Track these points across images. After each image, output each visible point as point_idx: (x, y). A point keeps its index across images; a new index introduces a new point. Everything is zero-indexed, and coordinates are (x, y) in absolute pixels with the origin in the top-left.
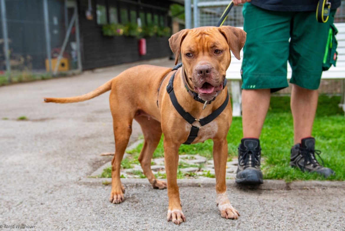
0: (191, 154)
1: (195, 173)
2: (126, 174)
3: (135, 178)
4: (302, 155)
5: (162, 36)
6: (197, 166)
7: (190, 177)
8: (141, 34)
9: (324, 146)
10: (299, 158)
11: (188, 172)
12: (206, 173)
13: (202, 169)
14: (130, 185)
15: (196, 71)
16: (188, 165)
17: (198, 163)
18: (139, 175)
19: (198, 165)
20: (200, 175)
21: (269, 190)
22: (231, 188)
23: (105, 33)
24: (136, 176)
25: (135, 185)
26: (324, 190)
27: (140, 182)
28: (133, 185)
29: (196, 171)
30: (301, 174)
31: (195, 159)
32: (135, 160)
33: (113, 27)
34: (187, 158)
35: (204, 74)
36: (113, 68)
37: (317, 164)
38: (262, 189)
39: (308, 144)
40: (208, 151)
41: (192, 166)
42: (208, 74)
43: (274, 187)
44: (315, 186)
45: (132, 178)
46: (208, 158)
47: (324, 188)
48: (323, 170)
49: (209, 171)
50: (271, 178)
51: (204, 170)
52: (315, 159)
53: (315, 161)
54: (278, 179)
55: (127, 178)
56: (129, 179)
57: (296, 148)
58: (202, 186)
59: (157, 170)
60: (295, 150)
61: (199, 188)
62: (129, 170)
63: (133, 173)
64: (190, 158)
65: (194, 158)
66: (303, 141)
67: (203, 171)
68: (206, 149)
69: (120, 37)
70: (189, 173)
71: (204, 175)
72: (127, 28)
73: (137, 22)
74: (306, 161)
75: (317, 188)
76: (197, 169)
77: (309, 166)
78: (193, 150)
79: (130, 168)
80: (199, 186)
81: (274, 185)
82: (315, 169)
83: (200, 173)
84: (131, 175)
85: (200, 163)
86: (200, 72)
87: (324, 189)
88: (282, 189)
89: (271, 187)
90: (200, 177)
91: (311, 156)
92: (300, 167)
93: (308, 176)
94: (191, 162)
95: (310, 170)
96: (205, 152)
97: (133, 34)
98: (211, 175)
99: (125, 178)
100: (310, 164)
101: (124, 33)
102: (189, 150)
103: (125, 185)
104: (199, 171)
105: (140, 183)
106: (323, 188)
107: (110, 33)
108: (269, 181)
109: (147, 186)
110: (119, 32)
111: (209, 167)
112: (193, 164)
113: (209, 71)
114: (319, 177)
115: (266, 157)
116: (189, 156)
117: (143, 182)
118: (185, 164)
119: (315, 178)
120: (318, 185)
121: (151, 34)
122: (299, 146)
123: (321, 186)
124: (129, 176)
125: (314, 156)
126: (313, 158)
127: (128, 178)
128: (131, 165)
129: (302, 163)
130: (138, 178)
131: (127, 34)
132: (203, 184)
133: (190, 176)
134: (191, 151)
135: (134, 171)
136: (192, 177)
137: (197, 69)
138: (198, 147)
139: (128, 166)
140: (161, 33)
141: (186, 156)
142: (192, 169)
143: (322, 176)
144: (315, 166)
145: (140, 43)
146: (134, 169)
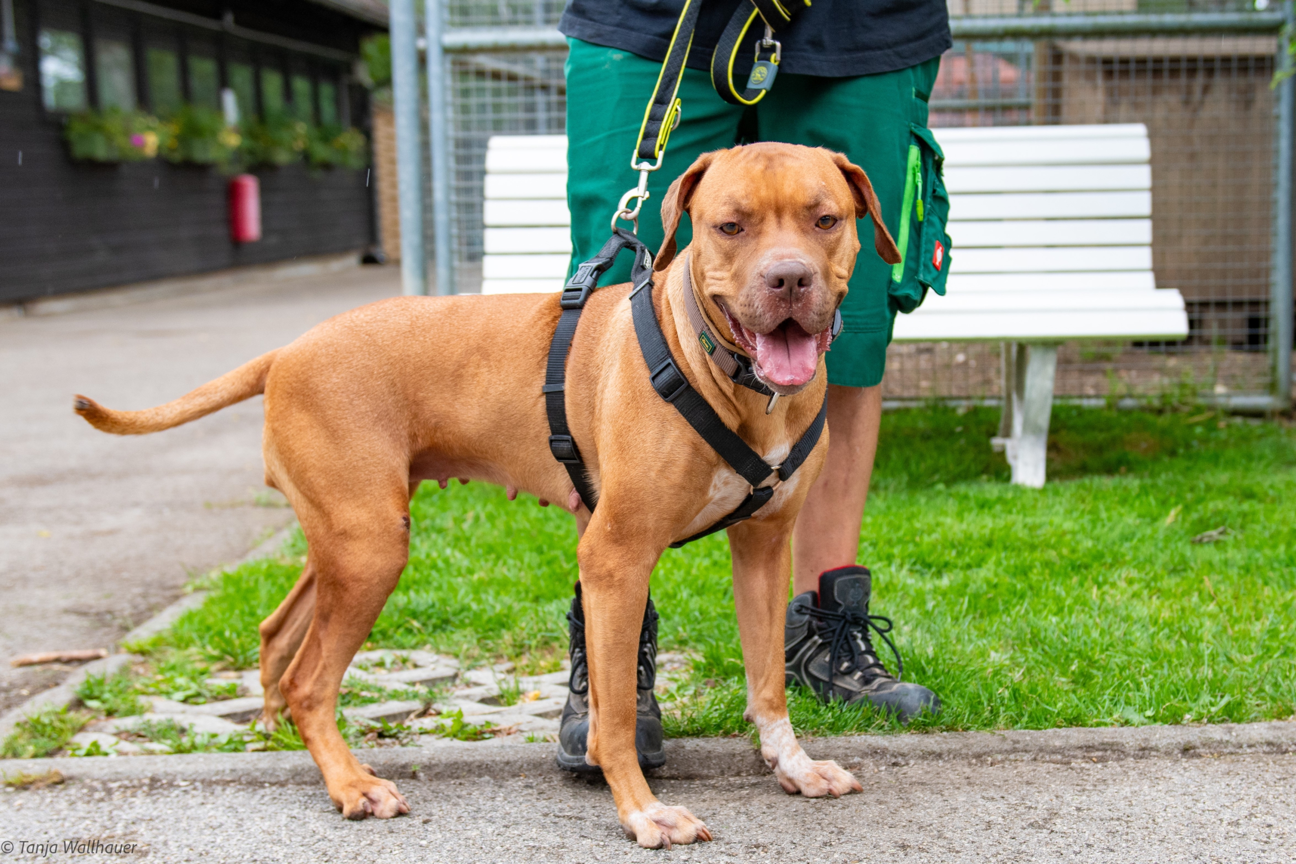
0: (402, 647)
1: (407, 723)
2: (114, 739)
3: (151, 753)
4: (820, 636)
5: (327, 166)
6: (416, 696)
7: (381, 741)
8: (238, 154)
9: (919, 599)
10: (809, 649)
11: (377, 719)
12: (448, 723)
13: (436, 706)
14: (126, 783)
15: (761, 280)
16: (380, 690)
17: (422, 682)
18: (169, 742)
19: (423, 690)
20: (424, 732)
21: (690, 777)
22: (540, 779)
23: (80, 150)
24: (155, 746)
25: (147, 781)
26: (896, 769)
27: (169, 770)
28: (136, 782)
29: (412, 716)
30: (816, 712)
31: (416, 666)
32: (160, 677)
33: (114, 125)
34: (381, 664)
35: (791, 290)
36: (116, 298)
37: (878, 671)
38: (660, 778)
39: (843, 593)
40: (468, 631)
41: (395, 696)
42: (802, 290)
43: (709, 767)
44: (864, 755)
45: (135, 754)
46: (468, 663)
47: (897, 760)
48: (896, 694)
49: (461, 714)
50: (698, 733)
51: (445, 710)
52: (870, 651)
53: (871, 660)
54: (726, 734)
55: (113, 756)
56: (122, 758)
57: (800, 610)
58: (421, 775)
59: (252, 716)
60: (797, 617)
61: (413, 782)
62: (129, 723)
63: (143, 733)
64: (394, 663)
65: (409, 665)
66: (826, 580)
67: (439, 713)
68: (463, 625)
69: (145, 164)
70: (378, 725)
71: (439, 730)
72: (173, 129)
73: (219, 107)
74: (836, 660)
75: (869, 762)
76: (418, 705)
77: (848, 678)
78: (410, 631)
79: (132, 711)
80: (414, 776)
81: (709, 756)
82: (866, 690)
83: (428, 723)
84: (132, 742)
85: (431, 682)
86: (776, 283)
87: (895, 764)
88: (738, 774)
89: (696, 769)
90: (424, 738)
91: (855, 638)
92: (815, 681)
93: (839, 719)
94: (395, 680)
95: (848, 695)
96: (457, 636)
97: (203, 153)
98: (470, 729)
99: (106, 754)
100: (849, 672)
101: (160, 148)
102: (390, 632)
103: (104, 783)
104: (424, 714)
105: (167, 774)
106: (894, 760)
107: (101, 151)
108: (690, 744)
109: (198, 784)
110: (141, 143)
111: (467, 697)
112: (403, 687)
113: (804, 282)
114: (879, 721)
115: (695, 650)
116: (388, 656)
117: (180, 768)
118: (368, 688)
119: (865, 726)
120: (875, 752)
121: (282, 157)
122: (809, 604)
123: (884, 752)
124: (126, 746)
125: (866, 639)
126: (863, 647)
127: (120, 753)
128: (143, 700)
129: (822, 668)
130: (163, 752)
131: (177, 157)
132: (427, 767)
133: (381, 735)
134: (399, 635)
135: (148, 724)
136: (388, 740)
137: (765, 272)
138: (429, 617)
139: (123, 707)
140: (321, 152)
141: (376, 655)
142: (394, 706)
143: (893, 718)
144: (866, 681)
145: (233, 194)
146: (148, 716)
